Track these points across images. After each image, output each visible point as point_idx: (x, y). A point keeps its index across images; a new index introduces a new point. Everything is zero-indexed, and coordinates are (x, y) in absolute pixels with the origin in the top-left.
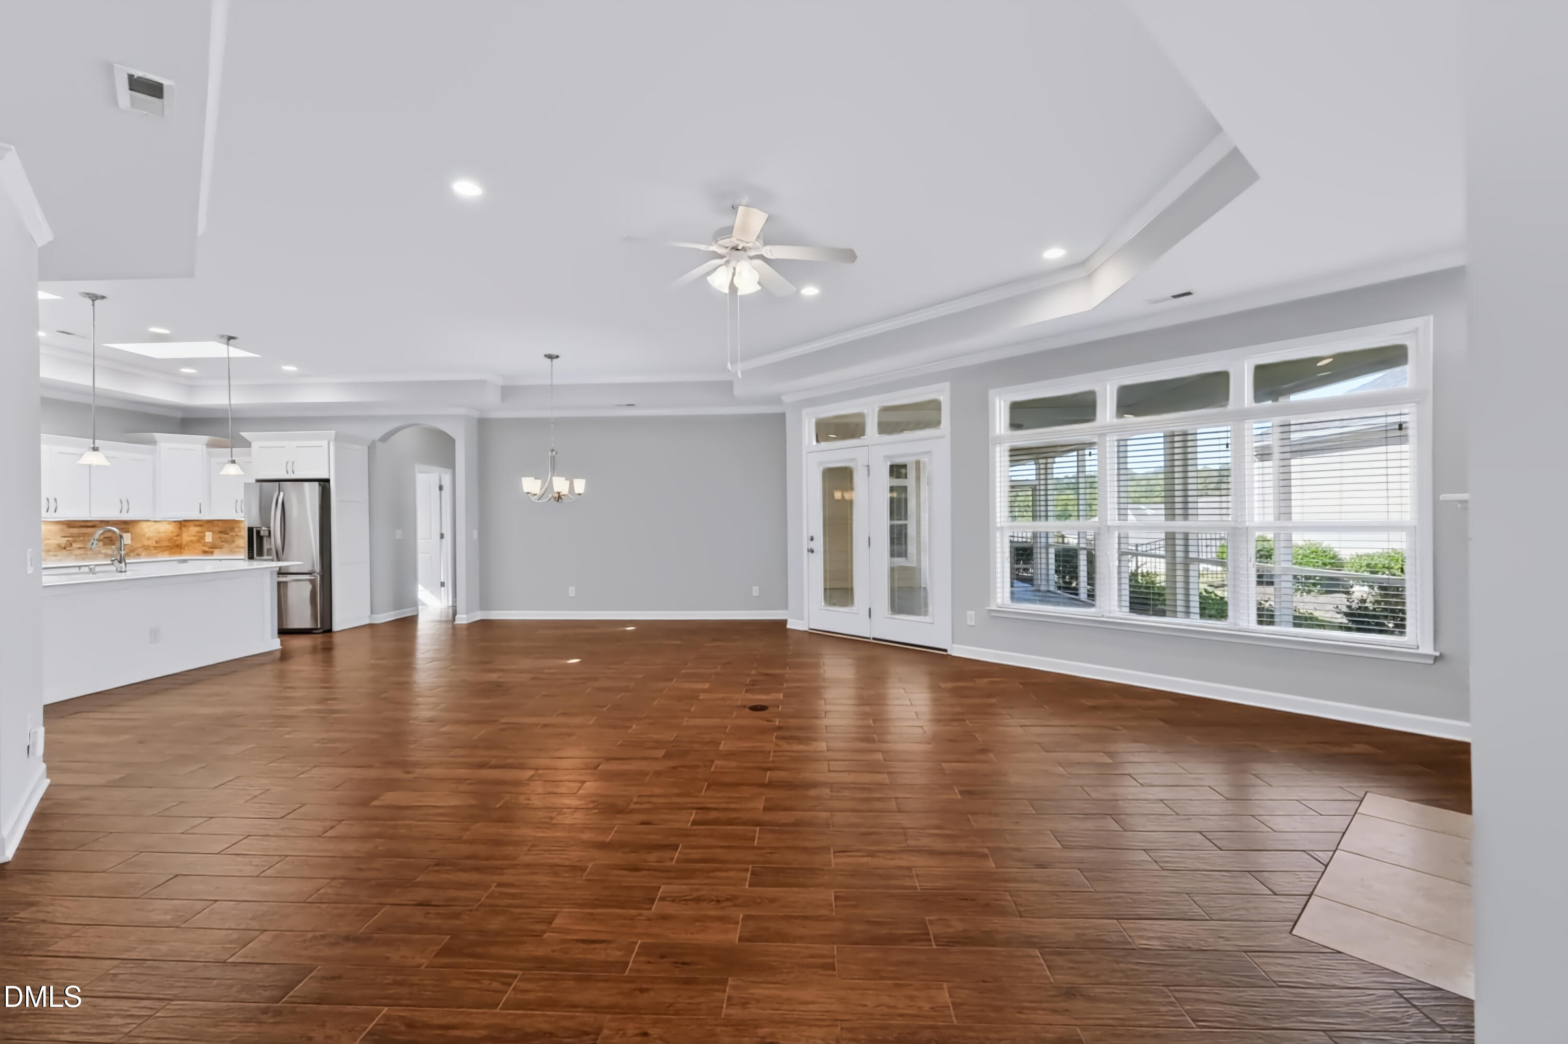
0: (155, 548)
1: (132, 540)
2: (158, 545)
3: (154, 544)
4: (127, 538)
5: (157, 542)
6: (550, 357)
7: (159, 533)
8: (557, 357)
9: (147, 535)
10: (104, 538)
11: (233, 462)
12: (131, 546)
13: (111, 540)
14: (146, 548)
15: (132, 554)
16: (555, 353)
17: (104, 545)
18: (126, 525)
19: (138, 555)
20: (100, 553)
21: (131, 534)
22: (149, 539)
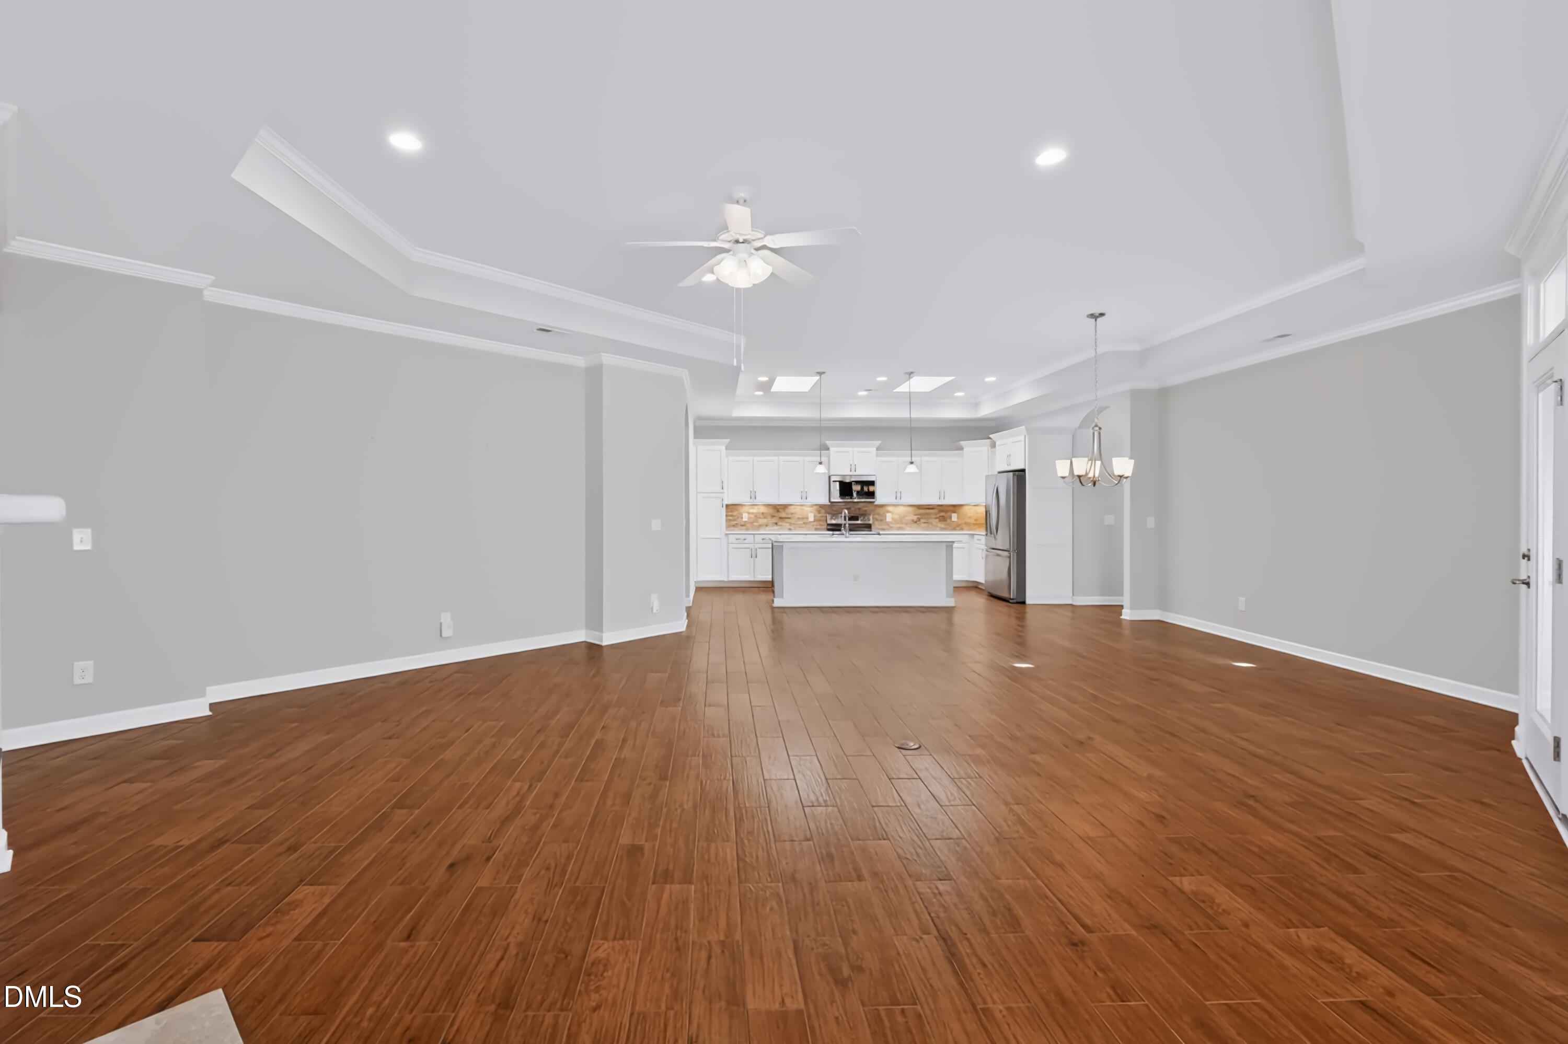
0: (974, 524)
1: (958, 518)
2: (977, 522)
3: (974, 522)
4: (954, 517)
5: (976, 520)
6: (1094, 317)
7: (977, 513)
8: (1102, 315)
9: (969, 515)
10: (940, 516)
11: (912, 463)
12: (958, 523)
13: (944, 518)
14: (967, 524)
15: (958, 528)
16: (1097, 311)
17: (940, 521)
18: (955, 508)
19: (962, 529)
20: (937, 526)
21: (958, 514)
22: (970, 518)
